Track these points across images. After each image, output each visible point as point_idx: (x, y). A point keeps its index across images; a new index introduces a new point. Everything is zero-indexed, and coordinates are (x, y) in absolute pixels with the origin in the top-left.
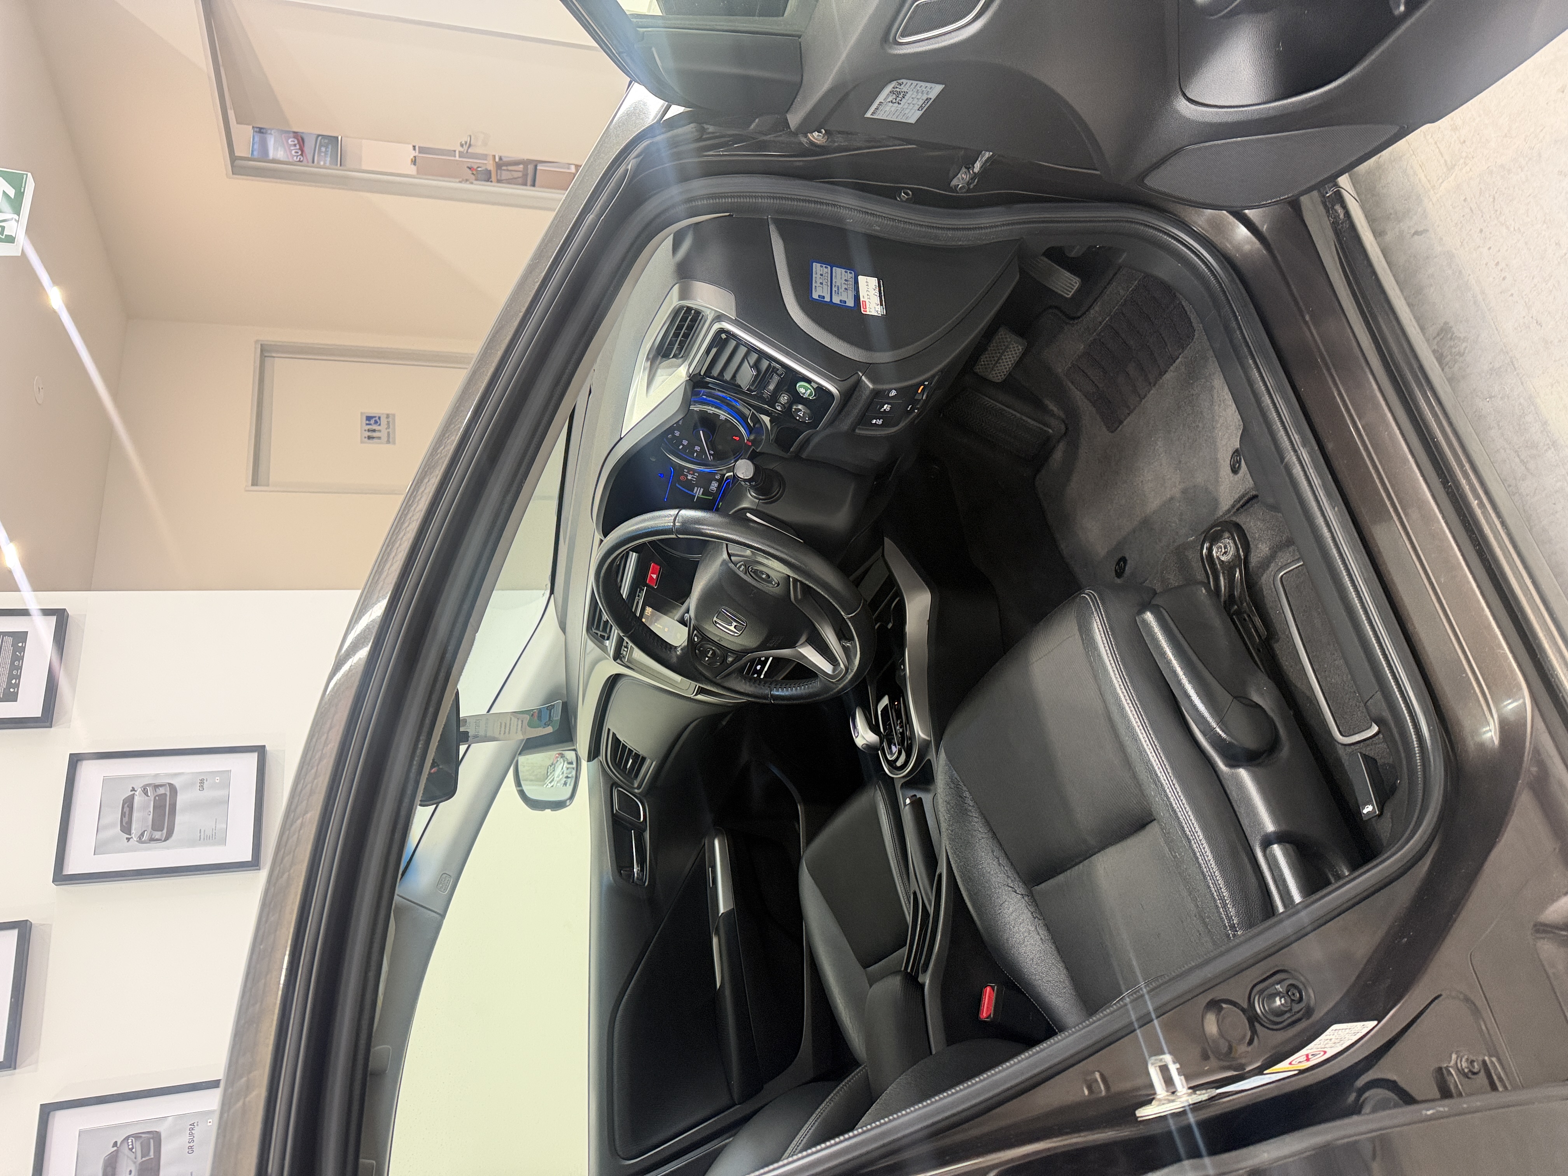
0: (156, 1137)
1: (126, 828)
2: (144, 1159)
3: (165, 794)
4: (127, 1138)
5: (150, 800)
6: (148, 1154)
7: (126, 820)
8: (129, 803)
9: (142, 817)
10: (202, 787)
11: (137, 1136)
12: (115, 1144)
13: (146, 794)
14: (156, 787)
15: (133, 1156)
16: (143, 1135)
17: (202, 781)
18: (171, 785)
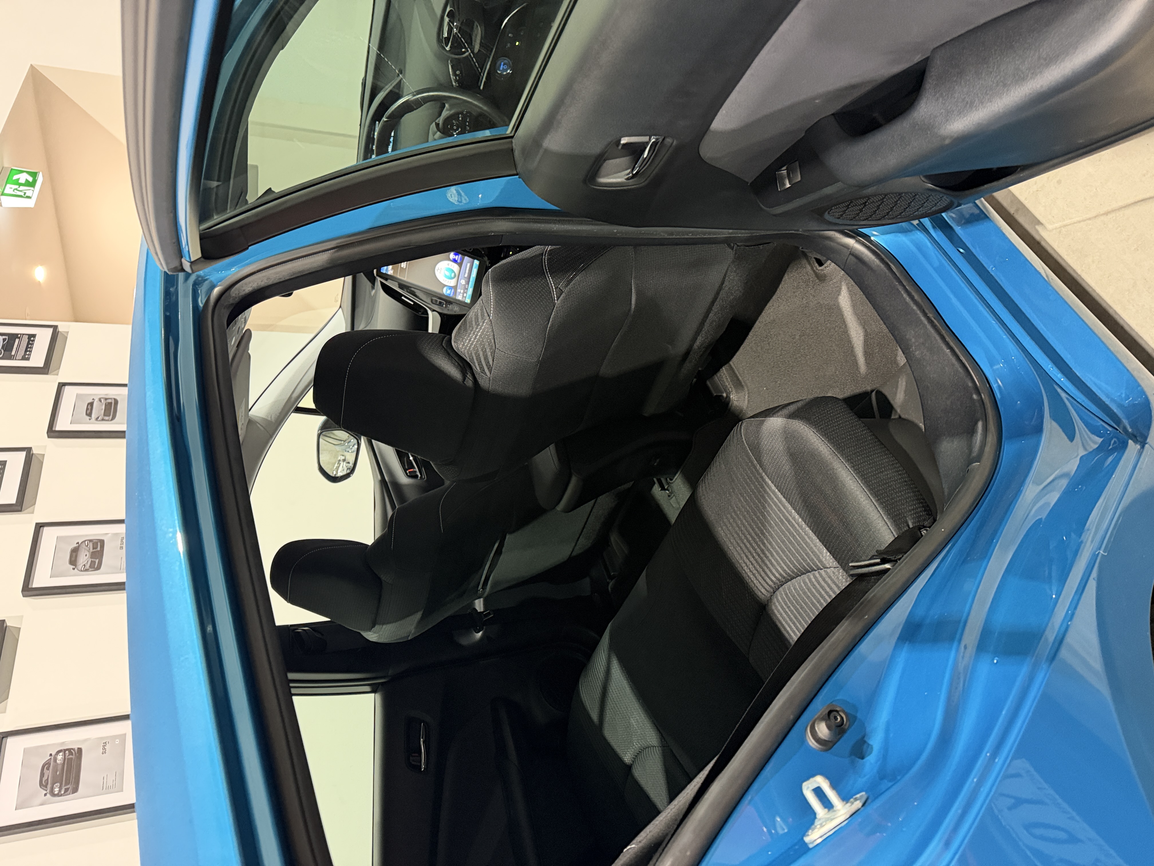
0: (102, 542)
1: (89, 414)
2: (94, 550)
4: (85, 541)
5: (103, 405)
6: (97, 548)
7: (89, 411)
8: (91, 404)
9: (98, 409)
11: (90, 541)
12: (78, 543)
13: (101, 402)
14: (106, 399)
15: (88, 549)
16: (94, 541)
18: (115, 399)
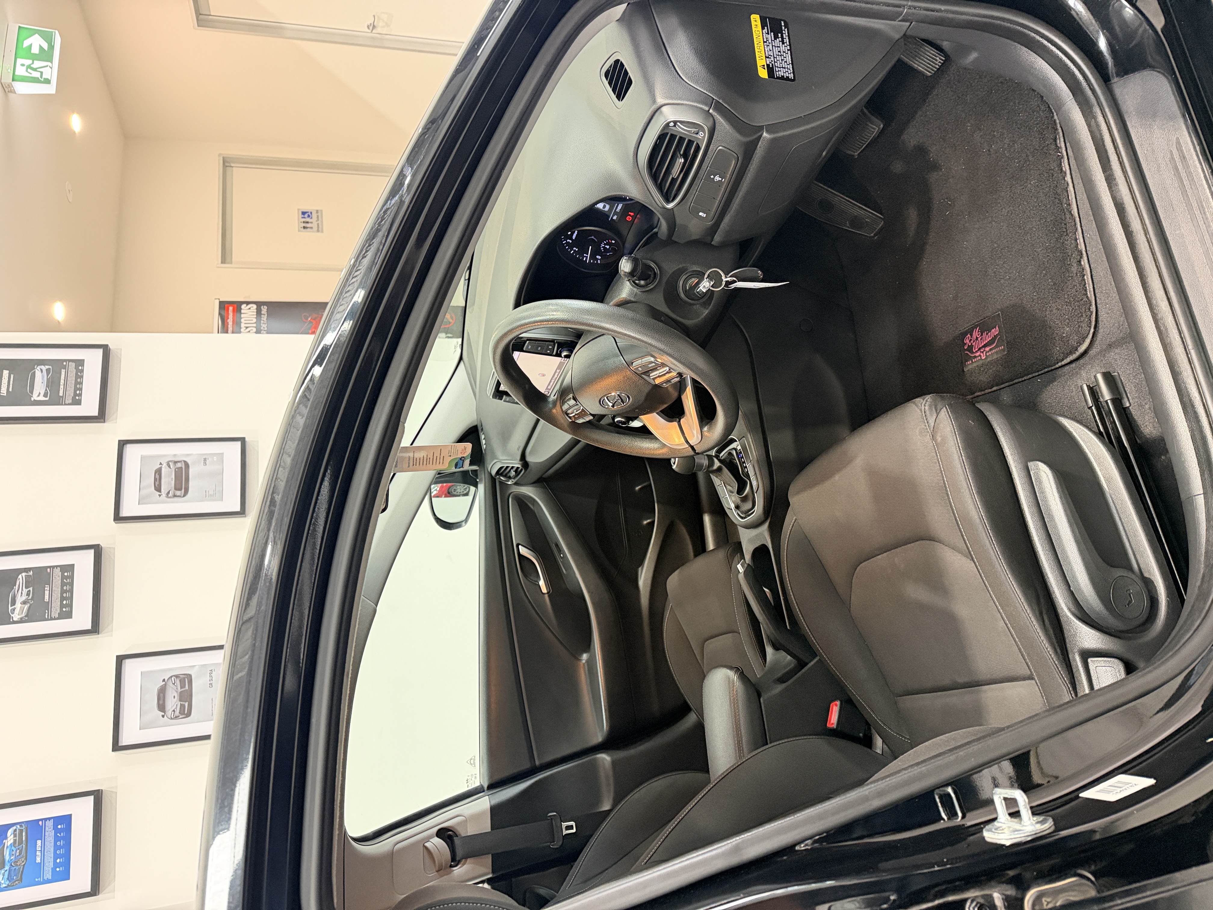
0: (189, 677)
1: (158, 489)
2: (182, 690)
3: (182, 468)
4: (171, 677)
5: (172, 471)
6: (185, 687)
7: (157, 483)
8: (159, 472)
9: (168, 481)
10: (205, 464)
11: (177, 676)
12: (164, 680)
13: (169, 467)
14: (175, 462)
15: (176, 688)
16: (181, 676)
17: (205, 460)
18: (185, 461)
